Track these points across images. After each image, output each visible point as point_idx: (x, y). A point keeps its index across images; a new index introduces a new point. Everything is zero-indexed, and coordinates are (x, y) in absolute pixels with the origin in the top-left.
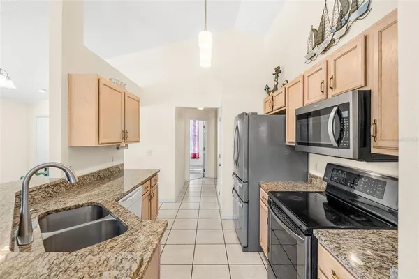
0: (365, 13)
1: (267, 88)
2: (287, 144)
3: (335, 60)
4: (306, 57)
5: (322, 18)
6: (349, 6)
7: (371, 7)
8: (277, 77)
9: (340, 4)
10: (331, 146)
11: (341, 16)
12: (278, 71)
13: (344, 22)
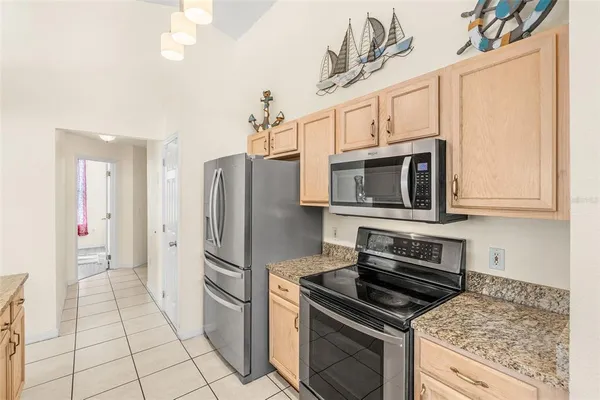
0: (406, 50)
1: (252, 120)
2: (302, 204)
3: (393, 98)
4: (318, 85)
5: (346, 40)
6: (384, 36)
7: (412, 45)
8: (267, 106)
9: (372, 31)
10: (402, 206)
11: (374, 45)
12: (268, 98)
13: (378, 54)
